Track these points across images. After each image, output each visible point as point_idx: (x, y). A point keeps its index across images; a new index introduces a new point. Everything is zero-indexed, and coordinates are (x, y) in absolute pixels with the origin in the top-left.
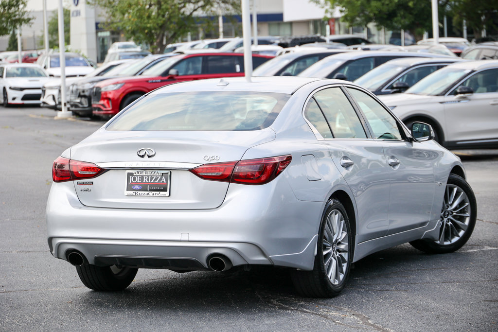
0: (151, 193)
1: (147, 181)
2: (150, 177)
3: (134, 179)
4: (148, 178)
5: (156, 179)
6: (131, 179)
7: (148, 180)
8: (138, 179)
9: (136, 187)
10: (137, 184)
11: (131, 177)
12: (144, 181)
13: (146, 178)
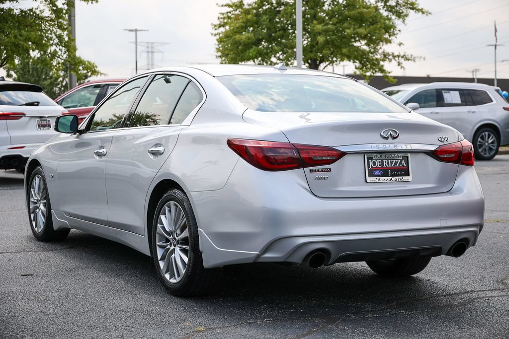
0: (394, 179)
1: (387, 166)
2: (390, 161)
3: (374, 163)
4: (388, 162)
5: (396, 163)
6: (371, 163)
7: (388, 164)
8: (378, 164)
9: (377, 173)
10: (377, 169)
11: (370, 161)
12: (385, 166)
13: (386, 162)
